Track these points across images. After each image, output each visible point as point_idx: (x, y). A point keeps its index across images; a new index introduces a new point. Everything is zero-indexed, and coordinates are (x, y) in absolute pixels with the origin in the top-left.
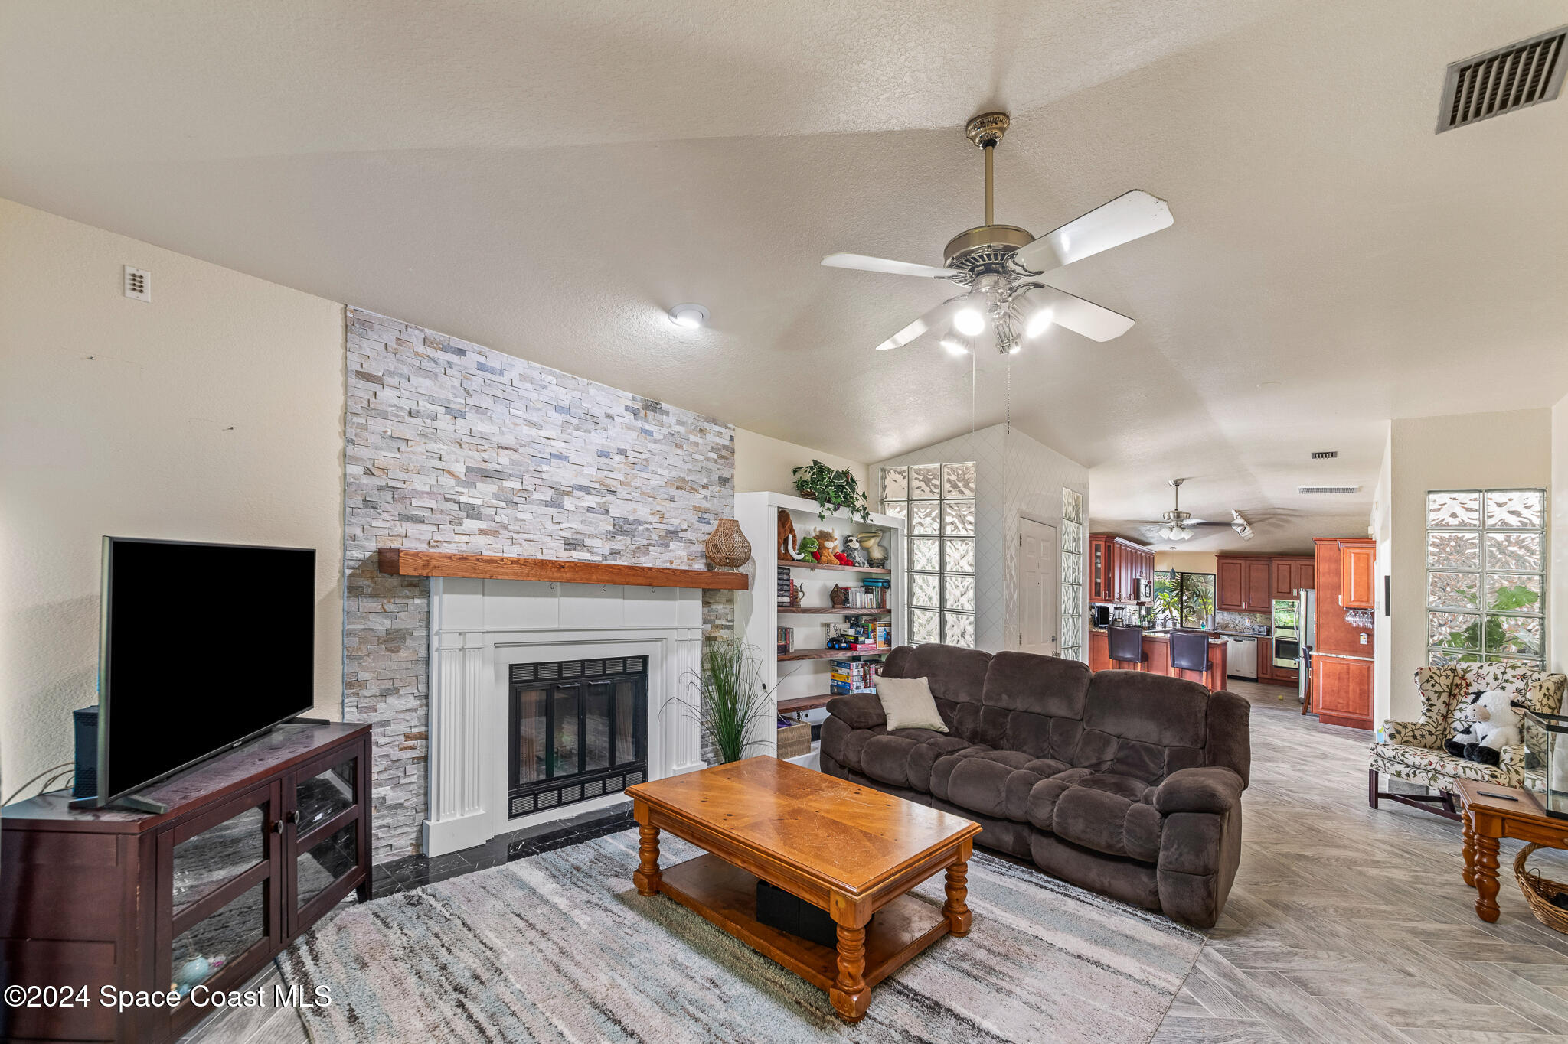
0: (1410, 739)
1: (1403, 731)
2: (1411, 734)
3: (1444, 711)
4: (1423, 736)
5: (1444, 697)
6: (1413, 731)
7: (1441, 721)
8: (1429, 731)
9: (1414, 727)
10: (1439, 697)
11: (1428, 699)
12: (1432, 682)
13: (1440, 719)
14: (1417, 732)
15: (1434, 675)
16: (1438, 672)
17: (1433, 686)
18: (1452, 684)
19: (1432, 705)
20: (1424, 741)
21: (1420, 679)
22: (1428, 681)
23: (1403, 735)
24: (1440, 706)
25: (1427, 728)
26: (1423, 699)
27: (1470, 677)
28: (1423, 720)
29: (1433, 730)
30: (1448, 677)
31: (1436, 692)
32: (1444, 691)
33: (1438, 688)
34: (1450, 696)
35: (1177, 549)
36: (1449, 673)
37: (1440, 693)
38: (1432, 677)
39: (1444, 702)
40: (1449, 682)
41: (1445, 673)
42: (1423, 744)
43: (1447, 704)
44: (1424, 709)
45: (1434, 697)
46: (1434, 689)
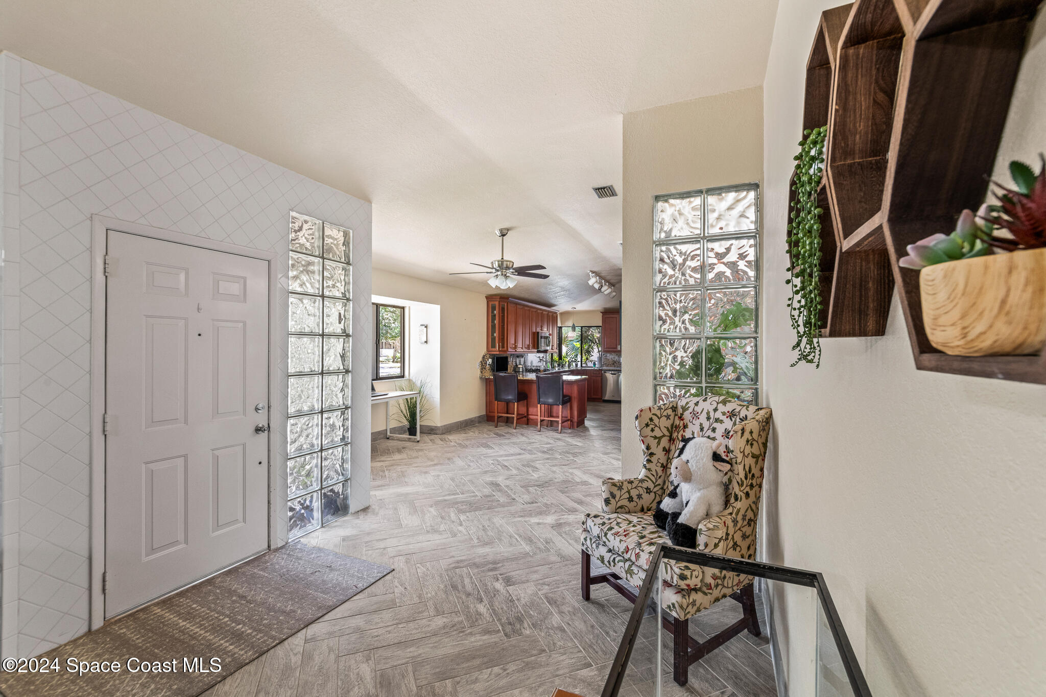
0: (625, 502)
1: (618, 493)
2: (627, 495)
3: (663, 460)
4: (639, 496)
5: (665, 442)
6: (629, 492)
7: (660, 473)
8: (647, 489)
9: (630, 486)
10: (659, 443)
11: (648, 448)
12: (652, 426)
13: (660, 470)
14: (634, 493)
15: (654, 418)
16: (658, 413)
17: (652, 430)
18: (672, 425)
19: (652, 454)
20: (641, 503)
21: (639, 423)
22: (647, 425)
23: (617, 499)
24: (660, 455)
25: (645, 485)
26: (643, 447)
27: (687, 415)
28: (642, 474)
29: (651, 486)
30: (668, 417)
31: (655, 438)
32: (664, 436)
33: (658, 433)
34: (670, 441)
35: (577, 309)
36: (670, 412)
37: (660, 438)
38: (651, 420)
39: (664, 449)
40: (668, 423)
41: (665, 414)
42: (639, 507)
43: (667, 451)
44: (643, 459)
45: (653, 442)
46: (653, 434)
